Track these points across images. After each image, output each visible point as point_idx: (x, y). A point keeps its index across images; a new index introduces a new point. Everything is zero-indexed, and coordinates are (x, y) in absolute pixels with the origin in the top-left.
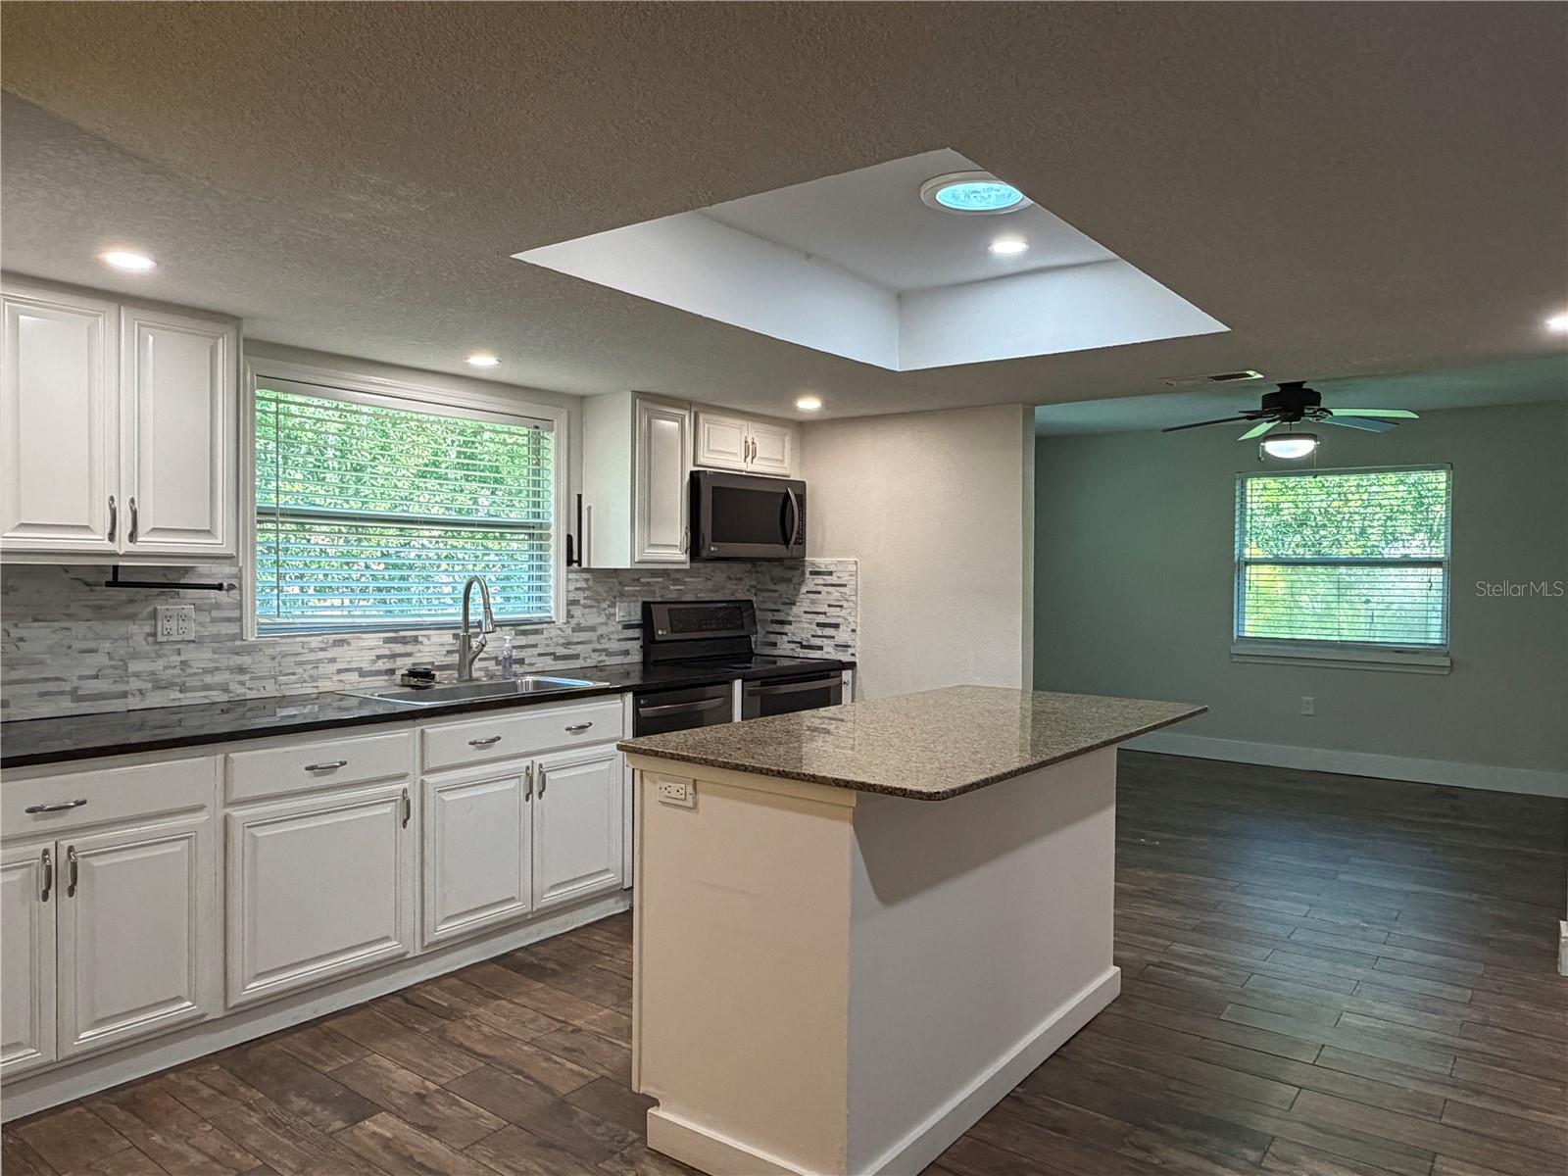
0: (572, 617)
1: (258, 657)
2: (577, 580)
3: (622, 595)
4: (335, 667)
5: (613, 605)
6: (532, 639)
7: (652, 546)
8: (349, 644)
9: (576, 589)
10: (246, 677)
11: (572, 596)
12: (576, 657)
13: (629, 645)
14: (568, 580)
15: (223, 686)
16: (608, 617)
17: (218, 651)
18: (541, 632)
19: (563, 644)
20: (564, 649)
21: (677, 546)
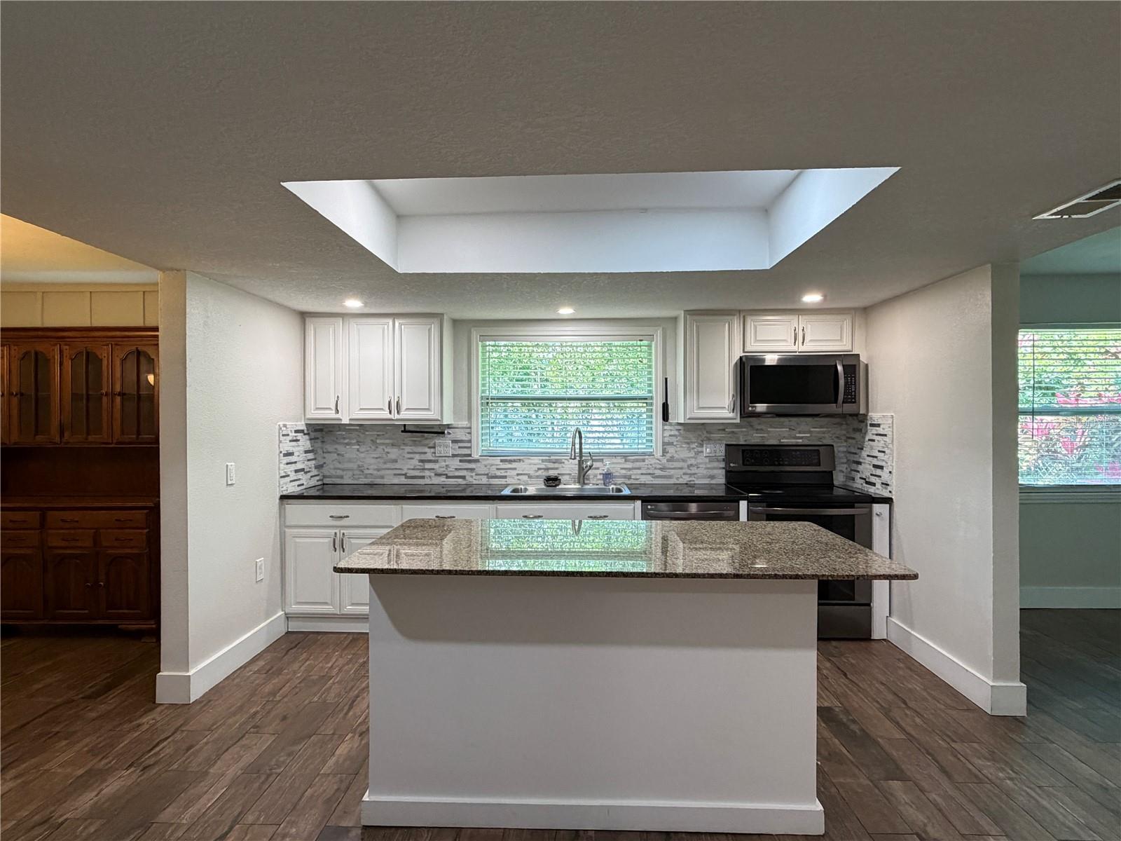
0: (668, 452)
1: (478, 464)
2: (671, 430)
3: (709, 439)
4: (515, 472)
5: (702, 445)
6: (637, 464)
7: (700, 408)
8: (523, 461)
9: (670, 436)
10: (474, 474)
11: (666, 440)
12: (670, 477)
13: (715, 472)
14: (664, 430)
15: (463, 477)
16: (698, 453)
17: (461, 461)
18: (644, 460)
19: (660, 469)
20: (661, 472)
21: (725, 408)
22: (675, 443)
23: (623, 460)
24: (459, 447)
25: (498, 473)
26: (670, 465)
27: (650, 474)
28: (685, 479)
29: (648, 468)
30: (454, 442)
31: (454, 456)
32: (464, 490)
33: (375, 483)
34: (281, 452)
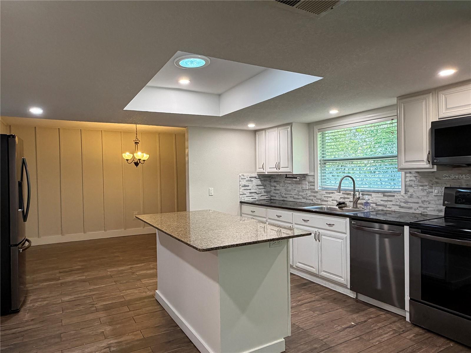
0: (408, 191)
1: (318, 194)
3: (437, 183)
4: (331, 199)
5: (431, 188)
8: (335, 193)
9: (410, 180)
10: (315, 199)
12: (410, 208)
13: (439, 207)
15: (312, 200)
16: (429, 193)
17: (311, 192)
18: (394, 196)
19: (404, 202)
20: (404, 204)
21: (423, 161)
22: (413, 186)
23: (382, 195)
24: (311, 185)
25: (325, 199)
26: (410, 200)
27: (397, 205)
28: (419, 211)
29: (397, 201)
30: (309, 182)
31: (309, 189)
33: (285, 200)
34: (240, 185)
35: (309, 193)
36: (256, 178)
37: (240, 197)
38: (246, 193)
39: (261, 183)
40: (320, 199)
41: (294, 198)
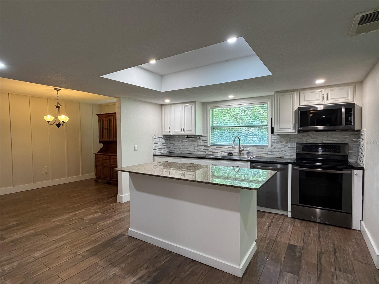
1: (210, 148)
2: (274, 137)
3: (290, 141)
5: (287, 143)
6: (261, 150)
8: (223, 147)
9: (274, 139)
10: (208, 151)
11: (272, 141)
12: (274, 155)
13: (292, 153)
14: (271, 137)
15: (205, 152)
16: (285, 146)
17: (205, 147)
18: (264, 148)
19: (270, 152)
21: (291, 128)
22: (276, 142)
23: (256, 148)
24: (204, 143)
25: (215, 151)
26: (274, 150)
27: (266, 153)
28: (280, 156)
29: (265, 151)
30: (203, 141)
31: (203, 145)
32: (205, 156)
33: (182, 153)
34: (153, 143)
35: (203, 147)
36: (162, 138)
37: (153, 151)
38: (157, 149)
39: (164, 141)
40: (212, 151)
41: (190, 151)
